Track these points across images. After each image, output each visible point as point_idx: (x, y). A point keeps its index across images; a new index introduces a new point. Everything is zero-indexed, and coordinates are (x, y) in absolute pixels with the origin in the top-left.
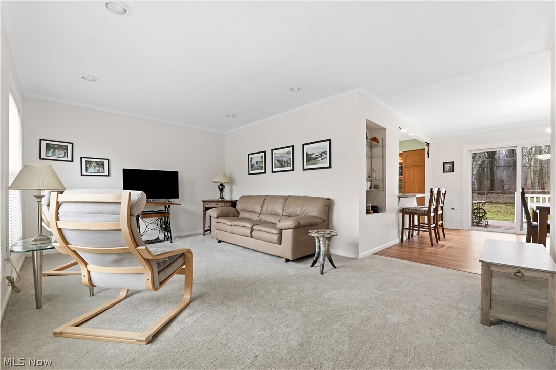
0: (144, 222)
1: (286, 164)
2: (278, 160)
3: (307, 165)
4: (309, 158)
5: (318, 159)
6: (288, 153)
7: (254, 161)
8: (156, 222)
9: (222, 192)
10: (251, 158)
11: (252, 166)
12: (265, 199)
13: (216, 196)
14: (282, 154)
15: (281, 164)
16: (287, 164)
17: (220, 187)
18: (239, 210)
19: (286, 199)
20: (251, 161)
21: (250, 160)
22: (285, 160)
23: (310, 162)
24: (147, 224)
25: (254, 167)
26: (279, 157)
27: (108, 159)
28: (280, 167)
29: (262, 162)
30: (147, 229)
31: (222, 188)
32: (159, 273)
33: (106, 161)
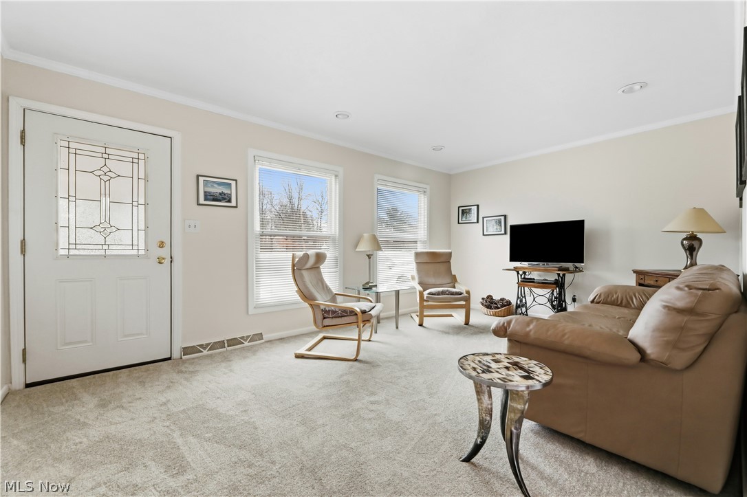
0: (533, 292)
8: (546, 295)
9: (692, 254)
17: (686, 242)
24: (536, 296)
27: (505, 216)
30: (534, 303)
31: (692, 245)
32: (324, 318)
33: (503, 218)
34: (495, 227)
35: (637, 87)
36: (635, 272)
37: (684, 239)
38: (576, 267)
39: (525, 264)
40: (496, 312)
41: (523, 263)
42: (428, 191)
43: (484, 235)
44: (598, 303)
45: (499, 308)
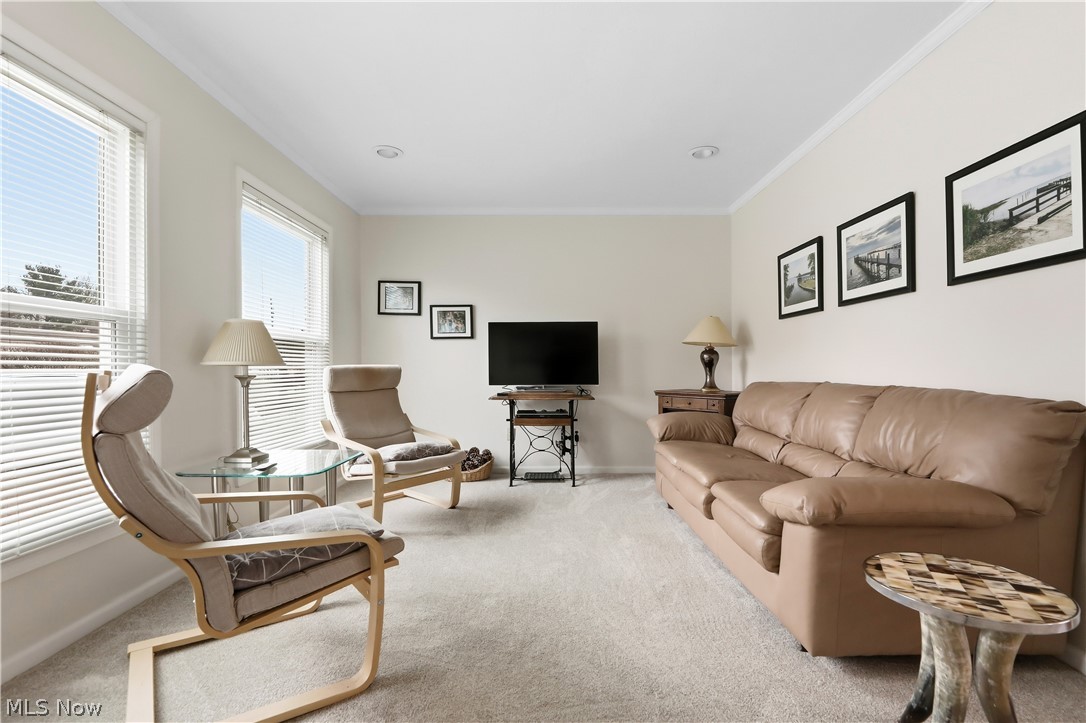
0: (528, 433)
1: (883, 268)
2: (858, 261)
3: (966, 260)
4: (980, 229)
5: (1020, 226)
6: (892, 226)
7: (793, 275)
8: (549, 436)
9: (711, 371)
10: (786, 267)
11: (789, 290)
12: (806, 393)
13: (696, 379)
14: (869, 236)
15: (867, 272)
16: (889, 266)
17: (705, 356)
18: (737, 423)
19: (871, 397)
20: (786, 275)
21: (782, 272)
22: (882, 255)
23: (983, 246)
24: (532, 438)
25: (793, 293)
26: (862, 246)
27: (471, 306)
28: (863, 284)
29: (813, 273)
30: (532, 450)
31: (710, 360)
32: (238, 592)
33: (468, 310)
34: (454, 325)
35: (707, 152)
36: (657, 393)
37: (703, 353)
38: (582, 391)
39: (512, 388)
40: (471, 474)
41: (509, 387)
42: (330, 237)
43: (432, 338)
44: (668, 439)
45: (477, 467)
